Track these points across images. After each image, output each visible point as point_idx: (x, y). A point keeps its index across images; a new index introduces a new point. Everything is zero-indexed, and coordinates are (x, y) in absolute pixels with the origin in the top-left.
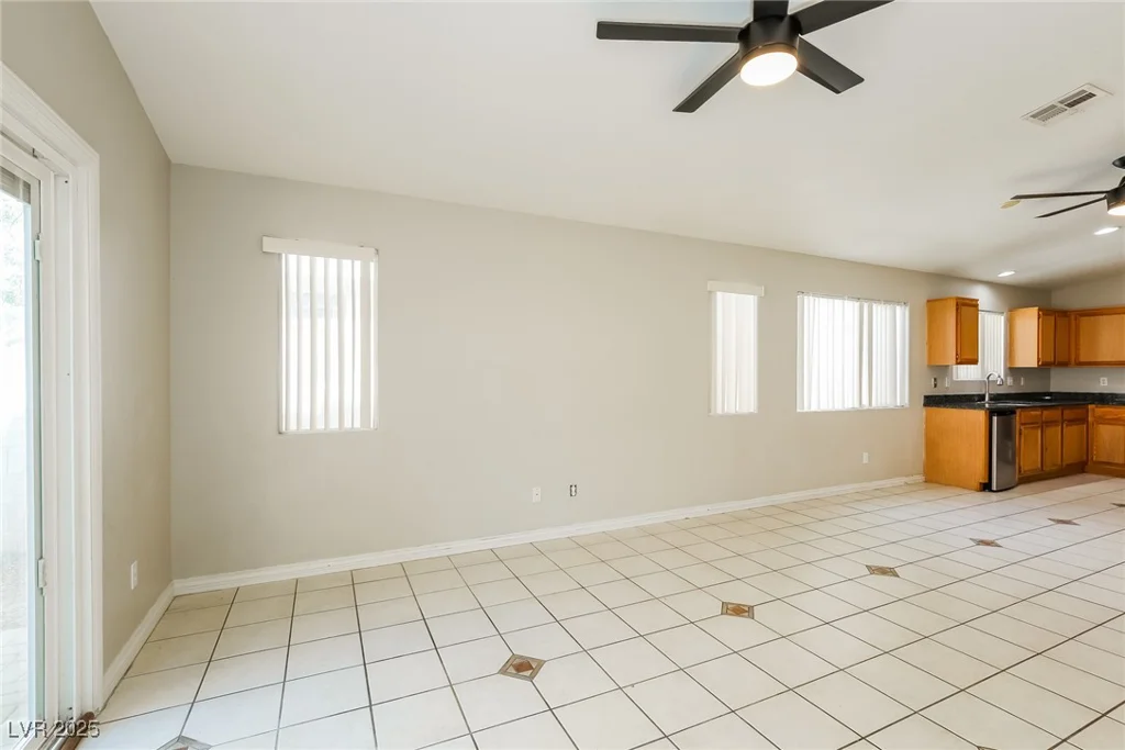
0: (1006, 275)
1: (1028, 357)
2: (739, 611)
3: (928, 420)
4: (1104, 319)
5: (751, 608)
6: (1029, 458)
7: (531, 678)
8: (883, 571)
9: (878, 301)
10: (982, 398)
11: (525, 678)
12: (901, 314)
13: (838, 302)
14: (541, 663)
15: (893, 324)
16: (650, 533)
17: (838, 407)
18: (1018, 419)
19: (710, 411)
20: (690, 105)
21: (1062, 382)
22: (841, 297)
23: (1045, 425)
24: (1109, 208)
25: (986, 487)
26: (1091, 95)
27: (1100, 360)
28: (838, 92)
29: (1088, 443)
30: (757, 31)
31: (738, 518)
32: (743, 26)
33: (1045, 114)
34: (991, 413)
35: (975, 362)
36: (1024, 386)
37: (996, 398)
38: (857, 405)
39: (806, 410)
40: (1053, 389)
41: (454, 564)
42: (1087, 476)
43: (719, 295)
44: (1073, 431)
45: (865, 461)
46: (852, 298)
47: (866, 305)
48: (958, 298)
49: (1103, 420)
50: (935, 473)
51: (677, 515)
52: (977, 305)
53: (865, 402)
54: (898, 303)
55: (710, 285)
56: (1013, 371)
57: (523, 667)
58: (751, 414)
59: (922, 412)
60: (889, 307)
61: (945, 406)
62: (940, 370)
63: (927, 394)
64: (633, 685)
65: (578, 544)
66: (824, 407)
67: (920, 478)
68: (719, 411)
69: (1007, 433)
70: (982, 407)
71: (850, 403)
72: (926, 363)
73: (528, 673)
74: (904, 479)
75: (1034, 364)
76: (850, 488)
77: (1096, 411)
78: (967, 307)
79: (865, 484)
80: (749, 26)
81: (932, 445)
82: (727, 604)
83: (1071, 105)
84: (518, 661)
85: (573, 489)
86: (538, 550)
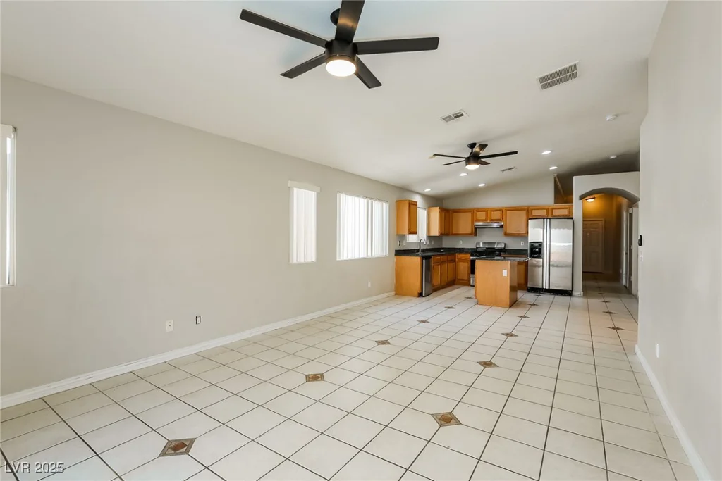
0: (427, 191)
1: (435, 232)
2: (316, 378)
3: (396, 263)
4: (462, 214)
5: (322, 375)
6: (436, 280)
7: (187, 452)
8: (383, 343)
9: (375, 199)
10: (418, 250)
11: (182, 453)
12: (386, 206)
13: (357, 199)
14: (192, 441)
15: (382, 211)
16: (253, 342)
17: (357, 257)
18: (432, 261)
19: (289, 261)
20: (290, 74)
21: (448, 243)
22: (359, 196)
23: (442, 263)
24: (466, 165)
25: (420, 295)
26: (462, 115)
27: (460, 233)
28: (369, 88)
29: (455, 270)
30: (335, 45)
31: (307, 325)
32: (329, 40)
33: (447, 119)
34: (423, 258)
35: (415, 233)
36: (434, 245)
37: (424, 251)
38: (365, 256)
39: (341, 259)
40: (444, 246)
41: (98, 389)
42: (456, 286)
43: (295, 190)
44: (451, 265)
45: (369, 285)
46: (363, 197)
47: (370, 201)
48: (410, 201)
49: (461, 260)
50: (400, 291)
51: (269, 328)
52: (416, 205)
53: (369, 254)
54: (384, 201)
55: (290, 184)
56: (430, 238)
57: (179, 447)
58: (312, 263)
59: (394, 258)
60: (380, 203)
61: (404, 255)
62: (401, 237)
63: (397, 249)
64: (260, 436)
65: (203, 357)
66: (350, 257)
67: (393, 293)
68: (295, 261)
69: (428, 268)
70: (418, 255)
71: (363, 255)
72: (396, 234)
73: (184, 450)
74: (387, 294)
75: (438, 235)
76: (364, 301)
77: (459, 256)
78: (413, 205)
79: (369, 299)
80: (332, 41)
81: (398, 276)
82: (309, 375)
83: (456, 117)
84: (174, 444)
85: (198, 319)
86: (172, 366)
